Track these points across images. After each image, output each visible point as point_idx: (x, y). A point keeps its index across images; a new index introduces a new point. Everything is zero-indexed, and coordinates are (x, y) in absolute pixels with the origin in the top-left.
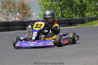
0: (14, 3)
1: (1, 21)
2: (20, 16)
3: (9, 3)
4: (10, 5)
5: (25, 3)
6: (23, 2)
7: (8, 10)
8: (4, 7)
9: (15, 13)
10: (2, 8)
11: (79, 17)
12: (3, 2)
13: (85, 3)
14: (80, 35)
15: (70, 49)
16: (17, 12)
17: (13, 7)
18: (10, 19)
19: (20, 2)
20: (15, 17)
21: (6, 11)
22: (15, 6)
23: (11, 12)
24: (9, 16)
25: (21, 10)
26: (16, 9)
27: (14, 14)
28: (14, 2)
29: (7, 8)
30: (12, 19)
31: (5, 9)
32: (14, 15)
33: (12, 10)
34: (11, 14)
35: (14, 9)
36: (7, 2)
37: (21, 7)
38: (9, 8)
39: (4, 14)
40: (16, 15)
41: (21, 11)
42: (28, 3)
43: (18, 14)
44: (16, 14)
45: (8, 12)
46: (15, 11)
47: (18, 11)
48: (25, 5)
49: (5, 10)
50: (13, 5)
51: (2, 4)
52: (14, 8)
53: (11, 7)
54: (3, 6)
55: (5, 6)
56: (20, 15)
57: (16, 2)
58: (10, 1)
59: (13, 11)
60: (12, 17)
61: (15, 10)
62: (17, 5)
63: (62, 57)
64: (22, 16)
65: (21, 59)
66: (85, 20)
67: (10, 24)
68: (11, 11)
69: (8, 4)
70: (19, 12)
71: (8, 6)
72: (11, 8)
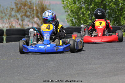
0: (31, 6)
1: (15, 28)
2: (39, 22)
3: (25, 5)
4: (26, 8)
5: (45, 5)
6: (42, 4)
7: (23, 14)
8: (18, 11)
9: (32, 17)
10: (16, 11)
11: (114, 24)
12: (16, 4)
13: (121, 6)
14: (115, 48)
15: (101, 65)
16: (35, 17)
17: (29, 10)
18: (26, 25)
19: (39, 4)
20: (32, 23)
21: (21, 15)
22: (32, 9)
23: (27, 17)
24: (24, 21)
25: (40, 14)
26: (34, 13)
27: (30, 19)
28: (31, 3)
29: (22, 11)
30: (28, 25)
31: (20, 12)
32: (31, 21)
33: (28, 13)
34: (26, 19)
35: (30, 13)
36: (22, 4)
37: (39, 10)
38: (24, 11)
39: (18, 19)
40: (34, 21)
41: (40, 16)
42: (49, 6)
43: (36, 19)
44: (33, 19)
45: (23, 16)
46: (33, 16)
47: (36, 15)
48: (44, 8)
49: (19, 14)
50: (30, 8)
51: (16, 6)
52: (31, 11)
53: (27, 10)
54: (16, 9)
55: (20, 9)
56: (39, 20)
57: (33, 4)
58: (26, 3)
59: (29, 16)
60: (28, 23)
61: (32, 13)
62: (35, 8)
63: (91, 75)
64: (40, 21)
65: (38, 78)
66: (121, 28)
67: (25, 32)
68: (27, 15)
69: (23, 7)
70: (38, 17)
71: (23, 9)
72: (27, 12)
